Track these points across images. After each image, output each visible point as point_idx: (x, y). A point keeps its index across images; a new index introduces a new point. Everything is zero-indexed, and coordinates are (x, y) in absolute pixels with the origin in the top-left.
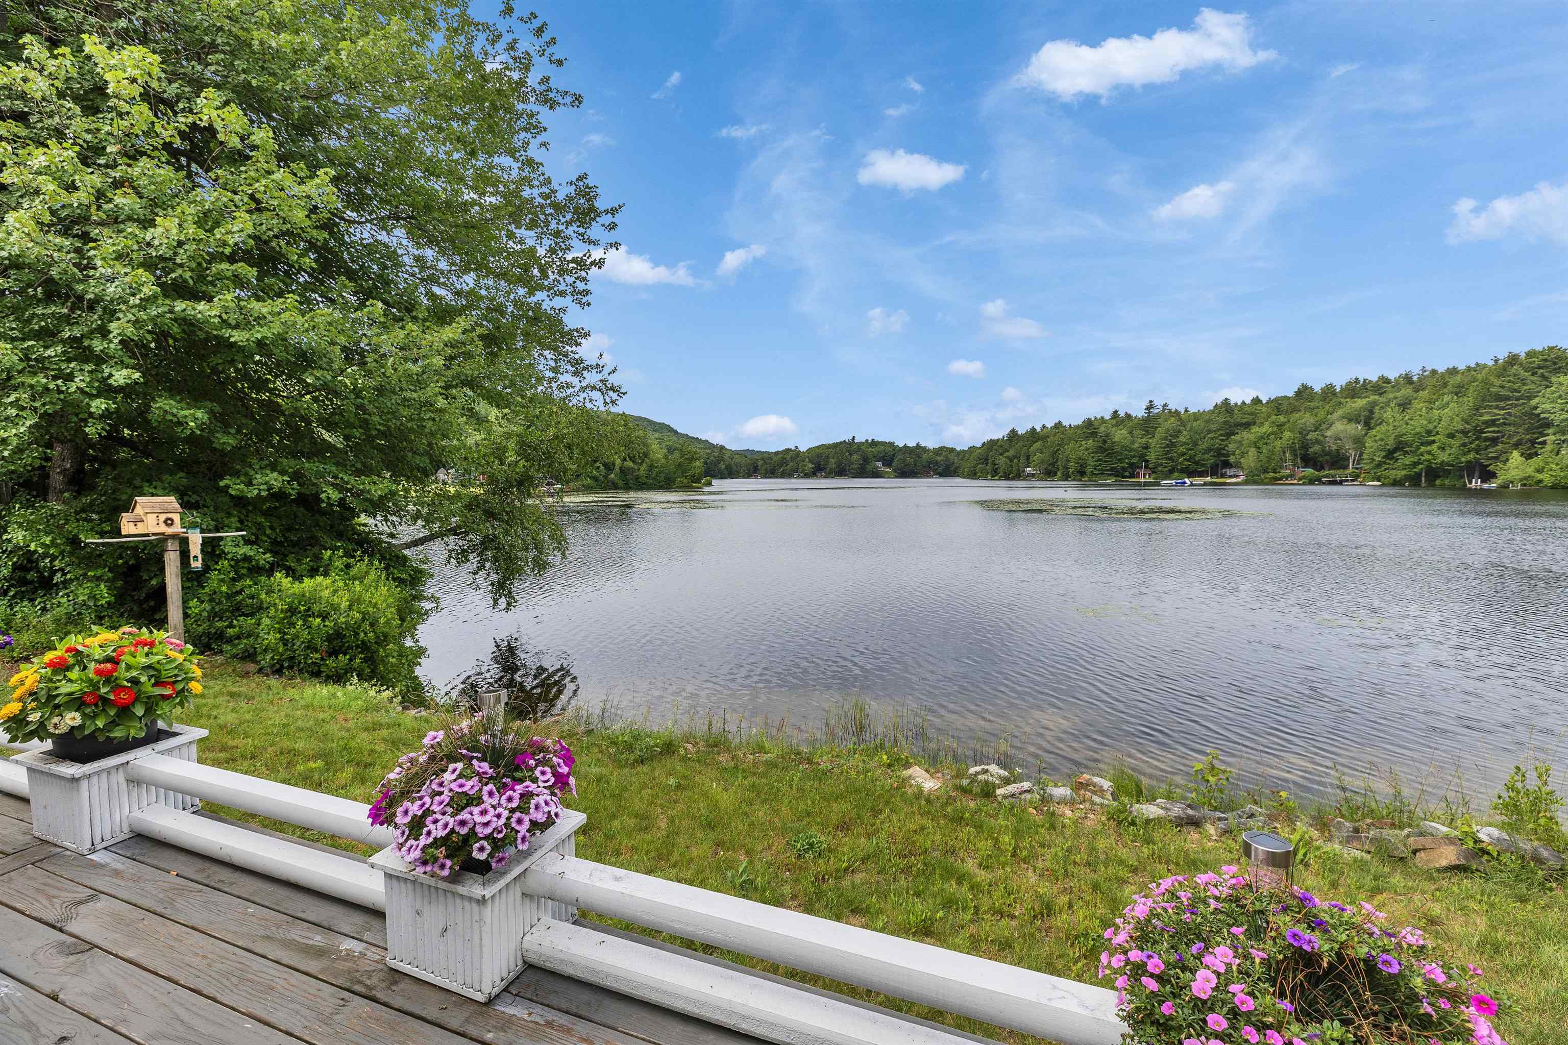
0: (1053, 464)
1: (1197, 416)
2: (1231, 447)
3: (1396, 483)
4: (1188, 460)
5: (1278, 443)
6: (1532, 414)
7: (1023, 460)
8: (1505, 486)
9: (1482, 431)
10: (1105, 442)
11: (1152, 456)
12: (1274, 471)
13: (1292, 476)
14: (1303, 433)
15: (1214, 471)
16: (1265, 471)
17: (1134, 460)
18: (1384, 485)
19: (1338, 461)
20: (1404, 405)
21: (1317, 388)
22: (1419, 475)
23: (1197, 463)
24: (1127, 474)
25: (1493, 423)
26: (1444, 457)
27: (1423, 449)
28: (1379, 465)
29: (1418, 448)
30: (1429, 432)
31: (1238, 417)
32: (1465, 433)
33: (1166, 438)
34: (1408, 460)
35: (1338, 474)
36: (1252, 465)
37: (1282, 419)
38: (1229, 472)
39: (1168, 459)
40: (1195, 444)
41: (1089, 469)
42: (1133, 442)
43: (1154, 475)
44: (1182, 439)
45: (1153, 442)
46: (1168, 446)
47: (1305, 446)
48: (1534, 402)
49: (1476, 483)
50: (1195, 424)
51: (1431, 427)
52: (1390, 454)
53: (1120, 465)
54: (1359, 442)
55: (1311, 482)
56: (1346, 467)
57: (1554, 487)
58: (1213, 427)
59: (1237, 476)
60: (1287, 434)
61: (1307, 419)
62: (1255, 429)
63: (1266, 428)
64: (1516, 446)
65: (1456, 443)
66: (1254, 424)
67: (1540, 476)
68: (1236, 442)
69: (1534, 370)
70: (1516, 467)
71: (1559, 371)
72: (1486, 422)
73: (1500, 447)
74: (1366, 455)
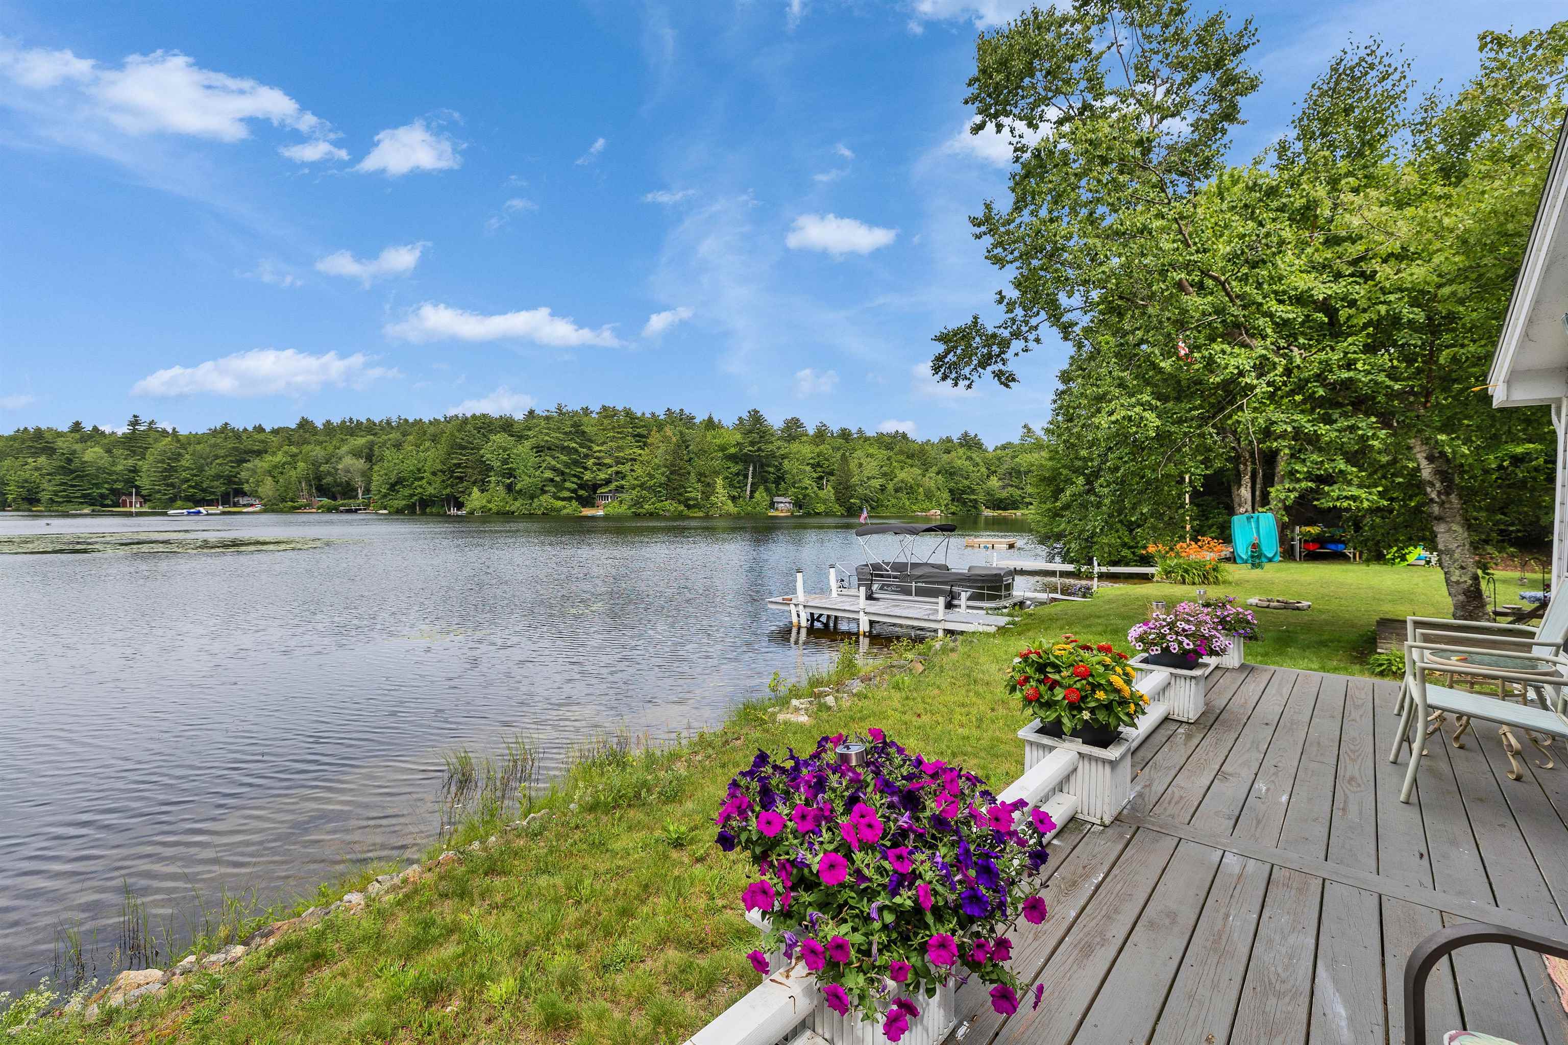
1: (197, 439)
2: (244, 475)
3: (399, 512)
4: (193, 487)
5: (293, 473)
6: (480, 461)
8: (472, 513)
9: (453, 472)
10: (69, 461)
11: (144, 482)
12: (292, 500)
13: (310, 505)
14: (316, 464)
15: (225, 500)
16: (284, 500)
17: (118, 486)
18: (390, 513)
19: (348, 491)
20: (398, 446)
21: (319, 424)
22: (414, 504)
23: (204, 490)
24: (108, 502)
25: (458, 465)
26: (431, 490)
27: (416, 483)
28: (385, 496)
29: (413, 483)
30: (419, 470)
31: (247, 444)
32: (443, 472)
33: (163, 461)
34: (407, 492)
35: (352, 502)
36: (270, 493)
37: (294, 449)
38: (241, 501)
39: (167, 485)
40: (201, 470)
41: (45, 496)
42: (114, 464)
43: (148, 504)
44: (183, 463)
45: (144, 465)
46: (165, 470)
47: (319, 478)
48: (482, 452)
49: (453, 511)
50: (198, 447)
51: (420, 466)
52: (393, 487)
53: (96, 492)
54: (367, 476)
55: (329, 510)
56: (356, 497)
57: (498, 513)
58: (222, 452)
59: (252, 505)
60: (301, 465)
61: (318, 452)
62: (268, 458)
63: (279, 458)
64: (474, 483)
65: (438, 479)
66: (266, 452)
67: (490, 506)
68: (248, 469)
69: (478, 430)
70: (476, 499)
71: (491, 431)
72: (455, 465)
73: (465, 483)
74: (373, 487)
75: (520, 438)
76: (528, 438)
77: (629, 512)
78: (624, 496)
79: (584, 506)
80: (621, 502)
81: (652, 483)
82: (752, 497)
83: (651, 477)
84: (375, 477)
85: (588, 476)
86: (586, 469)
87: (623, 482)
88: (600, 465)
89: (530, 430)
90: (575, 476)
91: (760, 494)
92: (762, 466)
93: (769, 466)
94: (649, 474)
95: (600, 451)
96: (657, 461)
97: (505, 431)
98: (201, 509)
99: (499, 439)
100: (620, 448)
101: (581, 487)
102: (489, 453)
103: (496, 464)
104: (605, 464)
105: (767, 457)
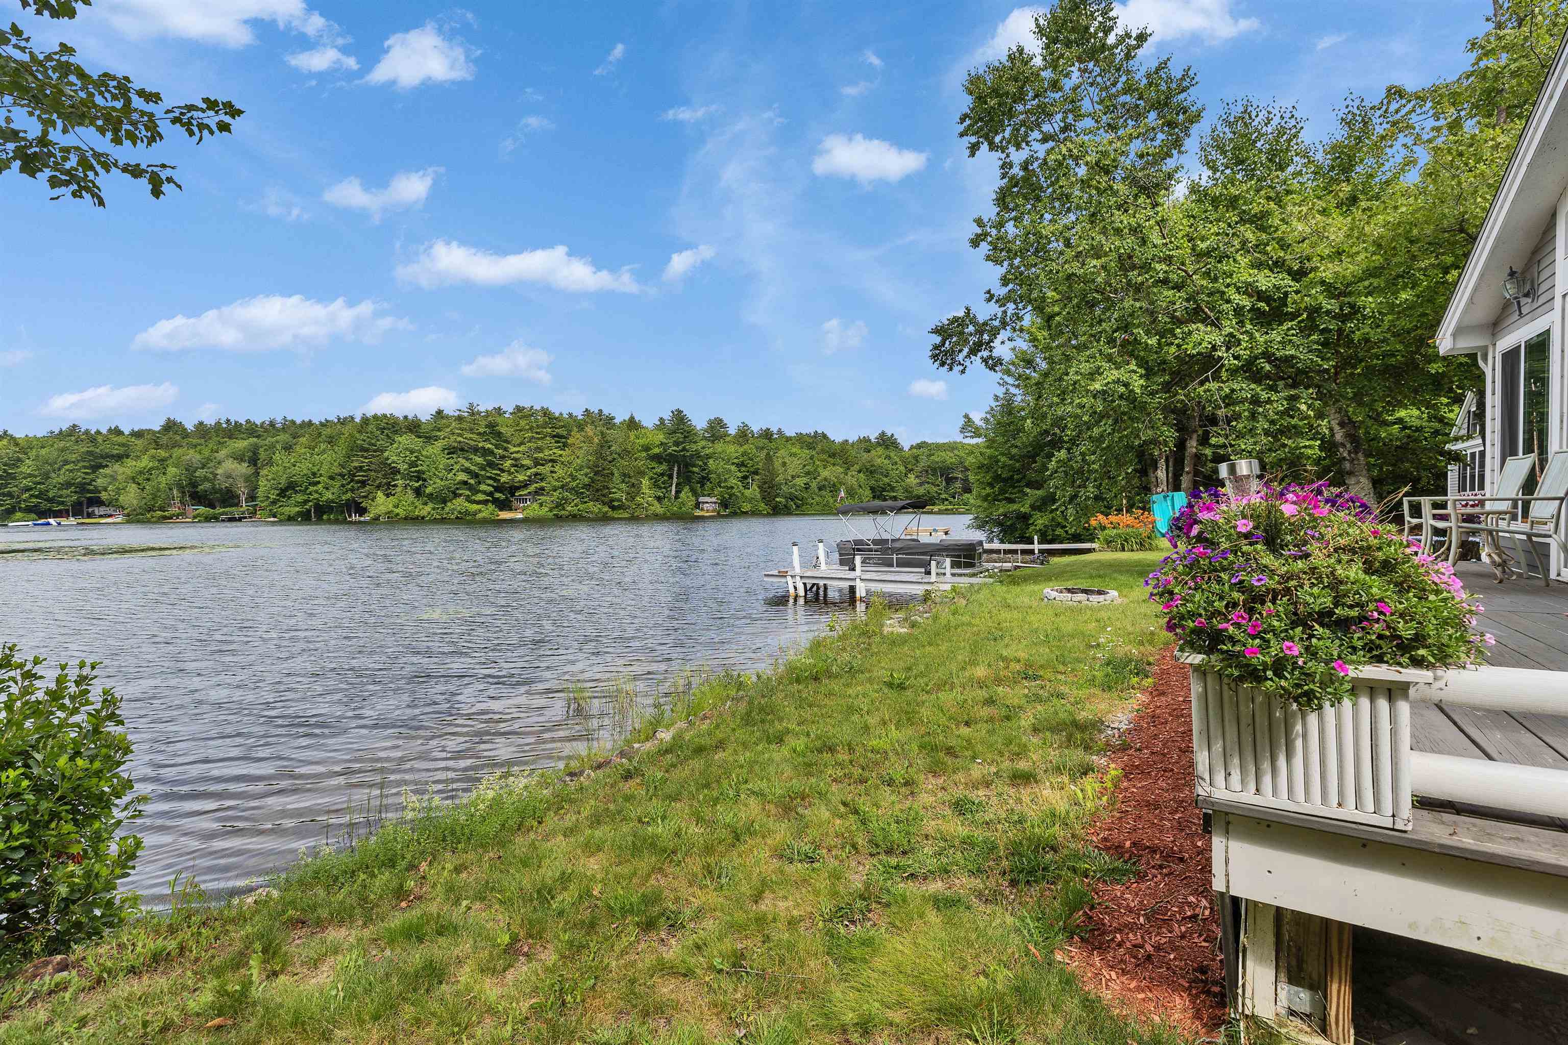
1: (43, 442)
2: (100, 482)
3: (291, 519)
4: (36, 497)
5: (162, 479)
6: (385, 463)
8: (376, 519)
9: (354, 475)
12: (162, 509)
13: (183, 514)
14: (190, 469)
15: (77, 510)
16: (151, 509)
18: (281, 521)
19: (229, 498)
20: (288, 448)
21: (190, 425)
22: (309, 511)
23: (51, 500)
25: (360, 469)
26: (328, 495)
27: (311, 488)
28: (274, 502)
29: (307, 488)
30: (314, 474)
32: (342, 476)
34: (300, 498)
35: (236, 512)
36: (135, 502)
37: (163, 453)
38: (97, 511)
40: (47, 476)
44: (24, 469)
47: (194, 485)
48: (386, 454)
49: (355, 518)
51: (315, 469)
52: (283, 493)
54: (252, 482)
55: (208, 519)
56: (237, 505)
57: (406, 518)
58: (73, 457)
59: (110, 516)
60: (172, 470)
61: (193, 456)
62: (130, 462)
63: (145, 462)
64: (379, 487)
65: (337, 484)
66: (128, 456)
67: (397, 511)
68: (106, 475)
69: (382, 430)
70: (381, 504)
71: (396, 432)
72: (356, 468)
73: (368, 488)
74: (260, 493)
75: (429, 439)
76: (437, 439)
77: (550, 514)
78: (543, 498)
79: (501, 510)
80: (541, 504)
81: (574, 484)
82: (677, 497)
83: (574, 478)
84: (262, 482)
85: (504, 478)
86: (503, 471)
87: (543, 484)
88: (517, 465)
89: (439, 430)
90: (490, 478)
91: (686, 494)
92: (687, 465)
93: (694, 466)
94: (571, 475)
95: (518, 452)
96: (579, 461)
97: (411, 431)
98: (51, 521)
99: (405, 440)
100: (539, 449)
101: (497, 489)
102: (392, 455)
103: (403, 467)
104: (523, 466)
105: (692, 456)
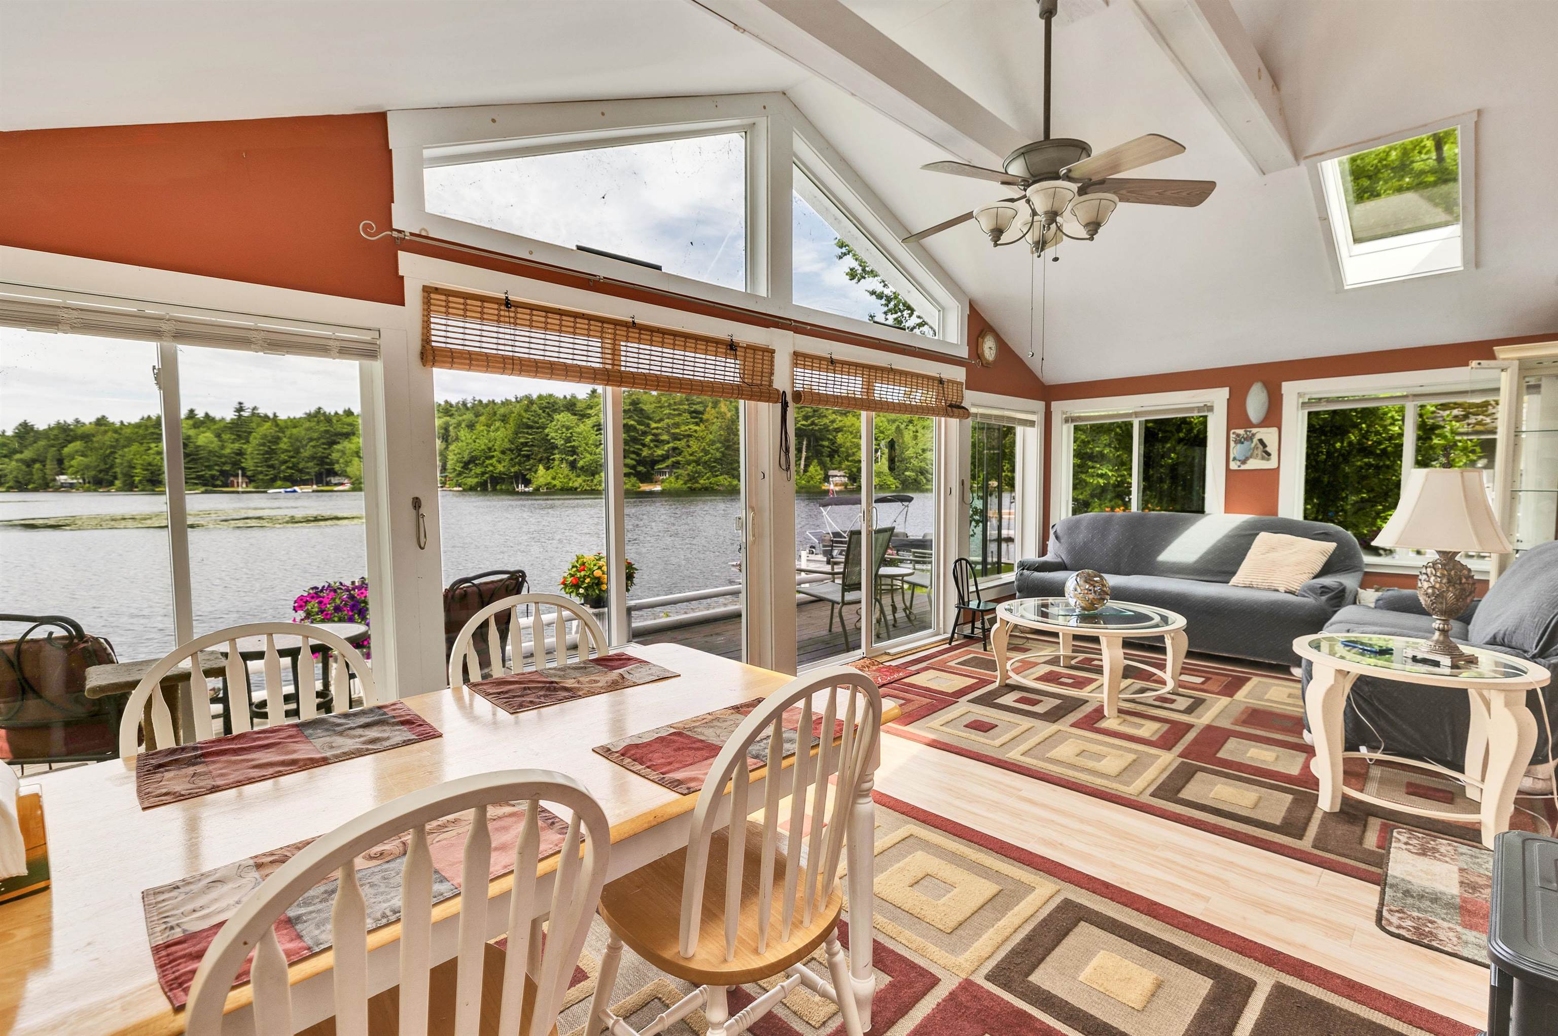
0: (106, 471)
1: (294, 423)
2: (335, 456)
3: (472, 489)
4: (291, 468)
6: (545, 439)
7: (50, 466)
8: (538, 489)
9: (521, 450)
10: (186, 445)
11: (249, 463)
15: (319, 479)
17: (227, 468)
18: (464, 490)
20: (471, 426)
22: (485, 482)
23: (300, 471)
24: (219, 483)
25: (525, 444)
26: (500, 468)
27: (488, 462)
28: (460, 474)
29: (484, 462)
30: (490, 449)
31: (338, 428)
32: (511, 450)
33: (263, 445)
34: (479, 470)
36: (358, 473)
38: (334, 480)
39: (269, 466)
40: (297, 451)
42: (223, 447)
43: (253, 484)
44: (282, 446)
45: (249, 449)
46: (267, 453)
48: (547, 431)
49: (521, 488)
50: (295, 431)
51: (490, 445)
52: (466, 465)
53: (208, 473)
54: (443, 455)
57: (562, 490)
58: (315, 435)
59: (342, 484)
62: (355, 439)
64: (540, 461)
65: (507, 458)
66: (354, 434)
67: (554, 482)
68: (338, 451)
69: (543, 409)
70: (542, 476)
71: (555, 411)
72: (522, 443)
73: (532, 461)
74: (449, 466)
75: (583, 416)
76: (589, 416)
77: (685, 487)
78: (680, 471)
79: (642, 482)
80: (677, 478)
81: (707, 458)
82: (805, 471)
83: (706, 452)
84: (451, 456)
85: (645, 452)
86: (644, 445)
87: (679, 458)
88: (658, 442)
89: (591, 408)
90: (634, 452)
91: (815, 469)
92: (817, 440)
93: (822, 440)
94: (704, 450)
95: (657, 428)
96: (711, 437)
97: (568, 410)
98: (296, 488)
99: (564, 418)
100: (677, 425)
101: (639, 463)
102: (553, 433)
103: (560, 442)
104: (663, 441)
105: (820, 430)
